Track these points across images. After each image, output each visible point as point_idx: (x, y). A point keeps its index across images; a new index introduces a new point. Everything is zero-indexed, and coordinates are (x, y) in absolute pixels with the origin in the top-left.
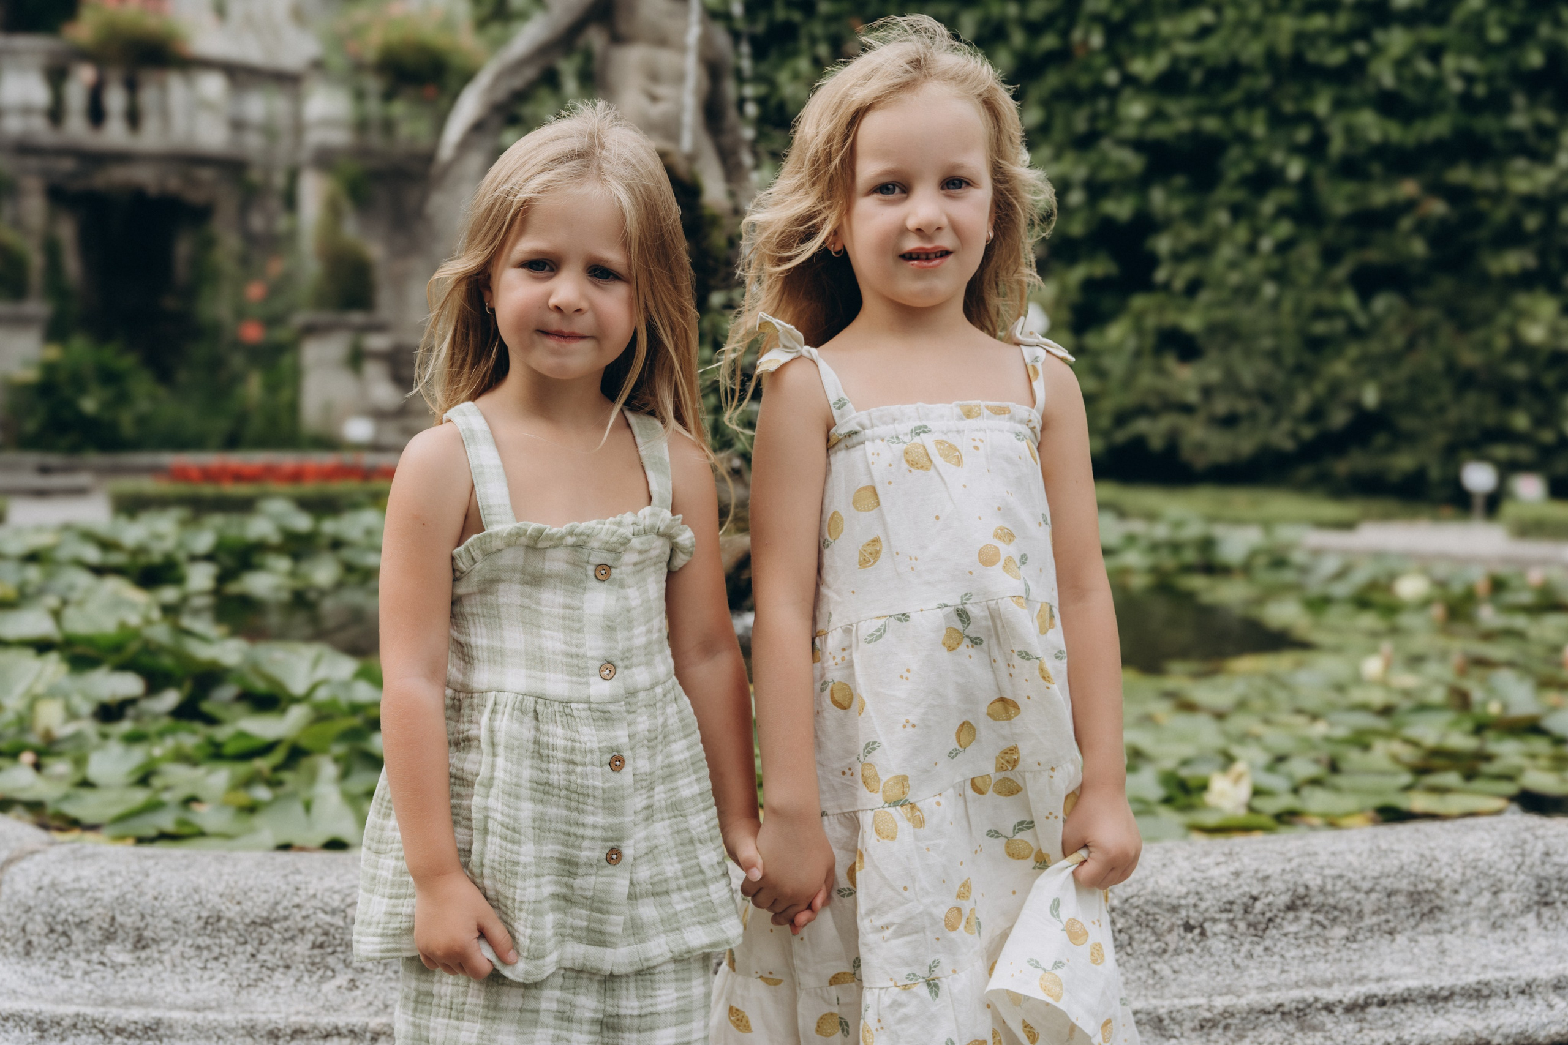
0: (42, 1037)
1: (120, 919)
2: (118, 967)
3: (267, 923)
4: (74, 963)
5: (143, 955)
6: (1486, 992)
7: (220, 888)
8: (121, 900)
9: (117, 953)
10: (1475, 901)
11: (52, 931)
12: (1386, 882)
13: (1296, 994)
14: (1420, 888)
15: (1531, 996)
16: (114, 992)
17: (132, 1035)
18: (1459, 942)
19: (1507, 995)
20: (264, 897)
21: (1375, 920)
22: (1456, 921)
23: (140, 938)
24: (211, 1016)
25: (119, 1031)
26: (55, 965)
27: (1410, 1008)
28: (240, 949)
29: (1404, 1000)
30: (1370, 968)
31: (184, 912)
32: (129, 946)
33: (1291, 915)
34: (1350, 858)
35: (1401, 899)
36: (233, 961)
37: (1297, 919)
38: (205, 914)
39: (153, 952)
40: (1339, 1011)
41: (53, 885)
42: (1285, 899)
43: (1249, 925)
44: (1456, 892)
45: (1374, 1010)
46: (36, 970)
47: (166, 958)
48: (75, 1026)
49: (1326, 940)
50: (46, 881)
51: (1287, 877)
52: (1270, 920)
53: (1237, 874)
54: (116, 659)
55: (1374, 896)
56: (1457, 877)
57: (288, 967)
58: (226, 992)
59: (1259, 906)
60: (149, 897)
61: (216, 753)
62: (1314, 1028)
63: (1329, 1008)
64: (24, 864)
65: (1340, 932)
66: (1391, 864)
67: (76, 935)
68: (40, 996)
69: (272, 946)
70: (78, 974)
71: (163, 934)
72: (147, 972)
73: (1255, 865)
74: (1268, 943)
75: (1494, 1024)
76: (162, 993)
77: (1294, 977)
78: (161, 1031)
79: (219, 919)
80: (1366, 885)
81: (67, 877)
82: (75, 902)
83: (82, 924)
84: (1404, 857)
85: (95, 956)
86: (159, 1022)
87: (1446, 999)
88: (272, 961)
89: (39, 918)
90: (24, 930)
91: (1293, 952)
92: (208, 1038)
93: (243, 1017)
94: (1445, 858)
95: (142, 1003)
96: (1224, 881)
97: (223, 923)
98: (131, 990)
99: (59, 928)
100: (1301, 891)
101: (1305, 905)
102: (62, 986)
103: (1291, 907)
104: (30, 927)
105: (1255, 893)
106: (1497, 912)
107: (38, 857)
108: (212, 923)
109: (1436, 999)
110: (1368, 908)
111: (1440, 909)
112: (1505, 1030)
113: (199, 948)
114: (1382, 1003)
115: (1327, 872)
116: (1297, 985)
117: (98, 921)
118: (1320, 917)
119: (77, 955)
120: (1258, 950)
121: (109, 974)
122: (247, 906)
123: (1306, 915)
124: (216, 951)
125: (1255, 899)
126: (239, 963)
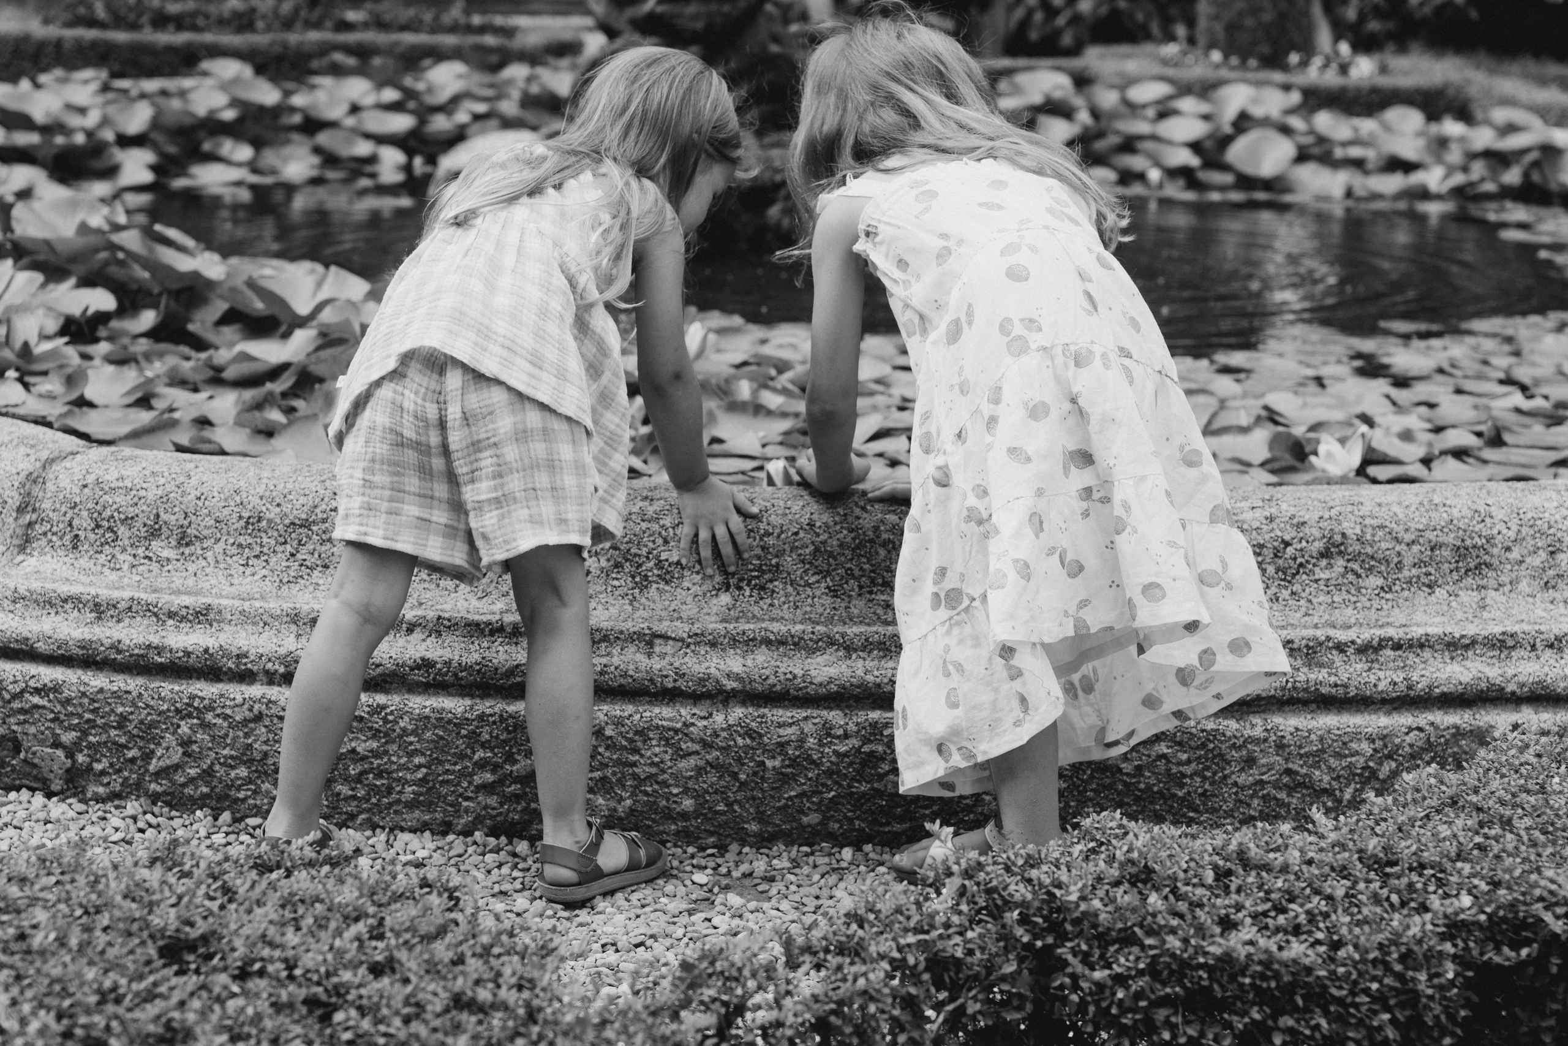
0: (99, 618)
1: (164, 516)
2: (163, 562)
3: (306, 524)
4: (121, 557)
5: (187, 551)
6: (1510, 643)
7: (261, 490)
8: (165, 499)
9: (162, 549)
10: (1528, 560)
11: (98, 526)
12: (1430, 535)
13: (1310, 633)
14: (1468, 542)
15: (1560, 650)
16: (162, 583)
17: (183, 619)
18: (1504, 599)
19: (1533, 647)
20: (302, 500)
21: (1414, 571)
22: (1504, 579)
23: (184, 535)
24: (257, 604)
25: (171, 615)
26: (102, 558)
27: (1427, 654)
28: (280, 548)
29: (1422, 644)
30: (1399, 616)
31: (226, 512)
32: (174, 543)
33: (1324, 562)
34: (1396, 509)
35: (1446, 553)
36: (273, 560)
37: (1330, 566)
38: (246, 515)
39: (197, 548)
40: (1351, 650)
41: (98, 482)
42: (1319, 545)
43: (1278, 570)
44: (1508, 549)
45: (1388, 652)
46: (84, 562)
47: (209, 554)
48: (130, 608)
49: (1359, 590)
50: (90, 479)
51: (1323, 524)
52: (1301, 565)
53: (1271, 519)
54: (82, 269)
55: (1416, 548)
56: (1512, 534)
57: (326, 567)
58: (268, 586)
59: (1290, 550)
60: (192, 497)
61: (217, 379)
62: (1321, 665)
63: (1340, 648)
64: (67, 463)
65: (1375, 581)
66: (1440, 518)
67: (122, 530)
68: (91, 583)
69: (310, 547)
70: (126, 567)
71: (206, 532)
72: (192, 567)
73: (1292, 511)
74: (1297, 587)
75: (1510, 672)
76: (207, 585)
77: (1316, 620)
78: (212, 616)
79: (260, 520)
80: (1408, 537)
81: (111, 476)
82: (120, 499)
83: (127, 520)
84: (1455, 512)
85: (140, 551)
86: (209, 608)
87: (1466, 647)
88: (311, 560)
89: (85, 514)
90: (70, 525)
91: (1322, 598)
92: (255, 624)
93: (287, 606)
94: (1499, 515)
95: (189, 593)
96: (1256, 524)
97: (264, 523)
98: (178, 582)
99: (105, 524)
100: (1338, 538)
101: (1340, 553)
102: (113, 576)
103: (1325, 554)
104: (76, 522)
105: (1287, 538)
106: (1551, 573)
107: (79, 457)
108: (253, 523)
109: (1455, 646)
110: (1408, 560)
111: (1488, 565)
112: (1521, 679)
113: (240, 546)
114: (1397, 646)
115: (1368, 521)
116: (1316, 626)
117: (142, 519)
118: (1356, 566)
119: (124, 550)
120: (1285, 594)
121: (155, 566)
122: (286, 508)
123: (1340, 563)
124: (258, 549)
125: (1287, 544)
126: (278, 561)
